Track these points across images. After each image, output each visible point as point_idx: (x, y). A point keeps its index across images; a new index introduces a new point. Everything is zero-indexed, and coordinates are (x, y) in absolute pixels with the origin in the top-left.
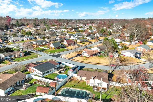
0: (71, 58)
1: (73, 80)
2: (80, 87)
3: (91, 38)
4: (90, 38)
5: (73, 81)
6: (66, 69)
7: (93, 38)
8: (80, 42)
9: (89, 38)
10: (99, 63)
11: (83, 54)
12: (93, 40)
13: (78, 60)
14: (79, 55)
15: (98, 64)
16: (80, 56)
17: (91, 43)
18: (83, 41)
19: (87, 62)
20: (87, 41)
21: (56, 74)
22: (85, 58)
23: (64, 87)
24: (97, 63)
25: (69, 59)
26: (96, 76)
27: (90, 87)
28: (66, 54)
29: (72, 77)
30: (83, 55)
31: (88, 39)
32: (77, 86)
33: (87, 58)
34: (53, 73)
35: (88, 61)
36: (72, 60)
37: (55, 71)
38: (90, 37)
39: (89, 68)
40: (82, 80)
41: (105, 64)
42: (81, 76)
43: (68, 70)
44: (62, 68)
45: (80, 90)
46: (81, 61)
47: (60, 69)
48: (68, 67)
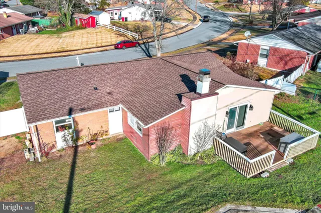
15: (63, 52)
40: (80, 143)
41: (90, 48)
42: (70, 112)
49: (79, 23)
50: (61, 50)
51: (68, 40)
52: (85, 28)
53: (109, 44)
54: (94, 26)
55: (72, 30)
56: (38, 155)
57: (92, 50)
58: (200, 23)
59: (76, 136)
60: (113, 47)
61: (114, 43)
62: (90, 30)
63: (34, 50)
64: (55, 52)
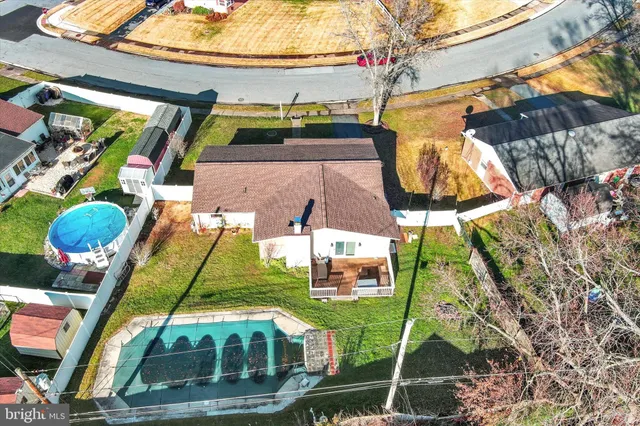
0: (113, 28)
1: (167, 233)
5: (172, 247)
6: (100, 147)
13: (165, 42)
15: (291, 58)
21: (39, 199)
22: (204, 18)
23: (123, 322)
24: (284, 52)
25: (106, 41)
26: (316, 198)
27: (291, 275)
28: (72, 2)
29: (160, 213)
30: (188, 4)
32: (210, 286)
33: (214, 18)
34: (20, 194)
35: (226, 39)
36: (121, 46)
37: (26, 175)
39: (247, 100)
41: (326, 55)
43: (116, 143)
44: (71, 141)
45: (235, 318)
46: (186, 51)
47: (62, 150)
48: (113, 123)
51: (308, 27)
53: (356, 48)
56: (198, 229)
63: (259, 46)
64: (283, 57)
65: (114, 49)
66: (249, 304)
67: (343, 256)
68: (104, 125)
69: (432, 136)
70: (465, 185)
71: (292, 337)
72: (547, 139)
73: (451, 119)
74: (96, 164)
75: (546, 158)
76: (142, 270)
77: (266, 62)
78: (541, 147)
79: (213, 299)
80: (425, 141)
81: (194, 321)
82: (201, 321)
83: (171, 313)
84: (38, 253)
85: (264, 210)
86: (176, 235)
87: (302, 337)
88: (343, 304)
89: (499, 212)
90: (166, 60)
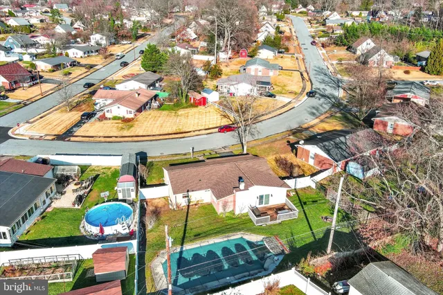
0: (64, 131)
2: (205, 229)
3: (85, 53)
4: (80, 53)
6: (92, 182)
7: (92, 52)
8: (54, 71)
9: (74, 53)
10: (182, 131)
11: (108, 111)
12: (93, 58)
13: (101, 134)
14: (89, 116)
15: (180, 134)
16: (93, 120)
17: (92, 70)
18: (59, 65)
19: (136, 134)
20: (74, 64)
21: (64, 210)
22: (120, 121)
23: (156, 254)
24: (175, 131)
25: (60, 137)
26: (242, 176)
27: (240, 218)
28: (27, 122)
29: (147, 204)
30: (108, 115)
31: (71, 55)
32: (196, 231)
33: (126, 121)
34: (49, 210)
35: (138, 129)
36: (72, 139)
37: (51, 199)
38: (79, 48)
39: (166, 153)
40: (191, 204)
41: (199, 130)
42: (188, 191)
43: (98, 180)
44: (71, 180)
45: (221, 240)
46: (116, 137)
47: (68, 185)
48: (91, 171)
49: (192, 101)
50: (178, 131)
51: (183, 120)
52: (197, 106)
53: (215, 126)
54: (204, 104)
55: (187, 108)
56: (175, 207)
57: (201, 132)
58: (306, 97)
59: (189, 202)
60: (217, 130)
61: (218, 125)
62: (201, 108)
63: (160, 130)
64: (174, 134)
65: (69, 141)
66: (225, 233)
67: (263, 205)
68: (86, 172)
69: (277, 153)
70: (305, 169)
71: (257, 242)
72: (337, 140)
73: (283, 146)
74: (91, 190)
75: (341, 148)
76: (151, 231)
77: (167, 137)
78: (336, 144)
79: (201, 235)
80: (274, 156)
81: (198, 246)
82: (202, 245)
83: (182, 244)
84: (78, 234)
85: (214, 187)
86: (162, 212)
87: (262, 241)
88: (275, 225)
89: (328, 176)
90: (105, 142)
